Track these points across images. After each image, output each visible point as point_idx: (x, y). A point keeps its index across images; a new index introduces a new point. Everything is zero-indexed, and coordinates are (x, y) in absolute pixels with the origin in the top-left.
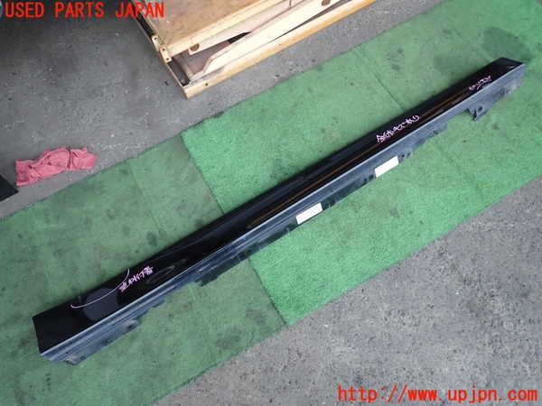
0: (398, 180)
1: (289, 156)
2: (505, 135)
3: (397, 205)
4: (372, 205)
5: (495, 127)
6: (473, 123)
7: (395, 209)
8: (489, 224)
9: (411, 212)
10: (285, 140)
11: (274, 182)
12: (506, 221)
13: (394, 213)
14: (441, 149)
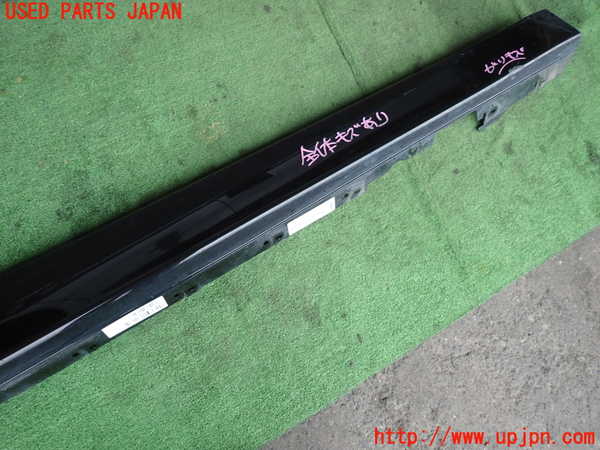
0: (329, 243)
1: (107, 165)
2: (519, 167)
3: (320, 298)
4: (273, 297)
5: (509, 149)
6: (475, 135)
7: (316, 307)
8: (470, 341)
9: (344, 316)
10: (100, 124)
11: (64, 229)
12: (495, 337)
13: (312, 316)
14: (414, 182)
